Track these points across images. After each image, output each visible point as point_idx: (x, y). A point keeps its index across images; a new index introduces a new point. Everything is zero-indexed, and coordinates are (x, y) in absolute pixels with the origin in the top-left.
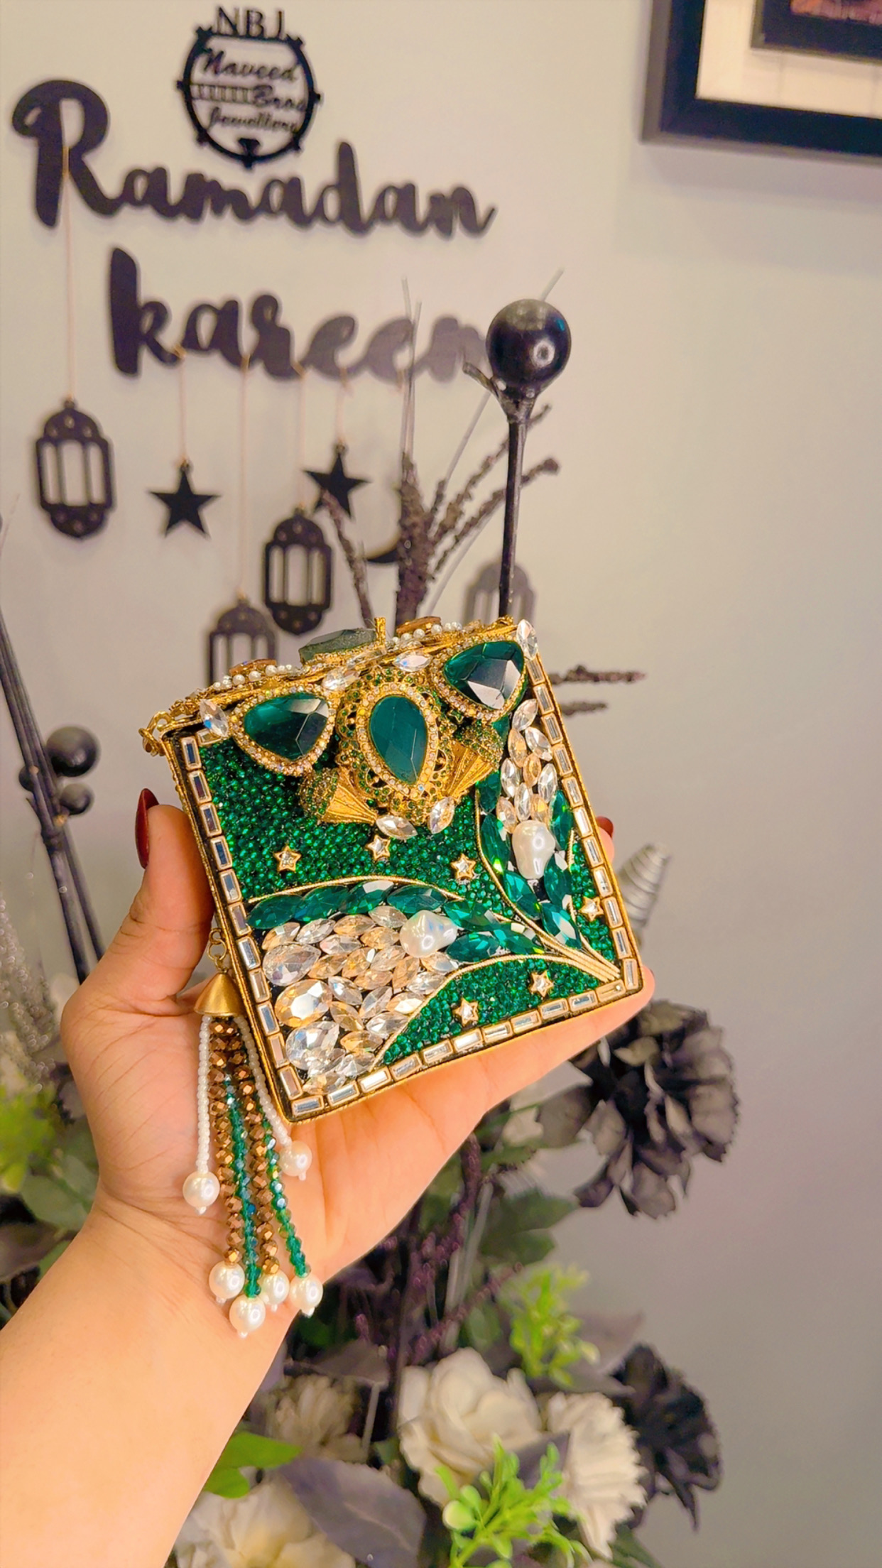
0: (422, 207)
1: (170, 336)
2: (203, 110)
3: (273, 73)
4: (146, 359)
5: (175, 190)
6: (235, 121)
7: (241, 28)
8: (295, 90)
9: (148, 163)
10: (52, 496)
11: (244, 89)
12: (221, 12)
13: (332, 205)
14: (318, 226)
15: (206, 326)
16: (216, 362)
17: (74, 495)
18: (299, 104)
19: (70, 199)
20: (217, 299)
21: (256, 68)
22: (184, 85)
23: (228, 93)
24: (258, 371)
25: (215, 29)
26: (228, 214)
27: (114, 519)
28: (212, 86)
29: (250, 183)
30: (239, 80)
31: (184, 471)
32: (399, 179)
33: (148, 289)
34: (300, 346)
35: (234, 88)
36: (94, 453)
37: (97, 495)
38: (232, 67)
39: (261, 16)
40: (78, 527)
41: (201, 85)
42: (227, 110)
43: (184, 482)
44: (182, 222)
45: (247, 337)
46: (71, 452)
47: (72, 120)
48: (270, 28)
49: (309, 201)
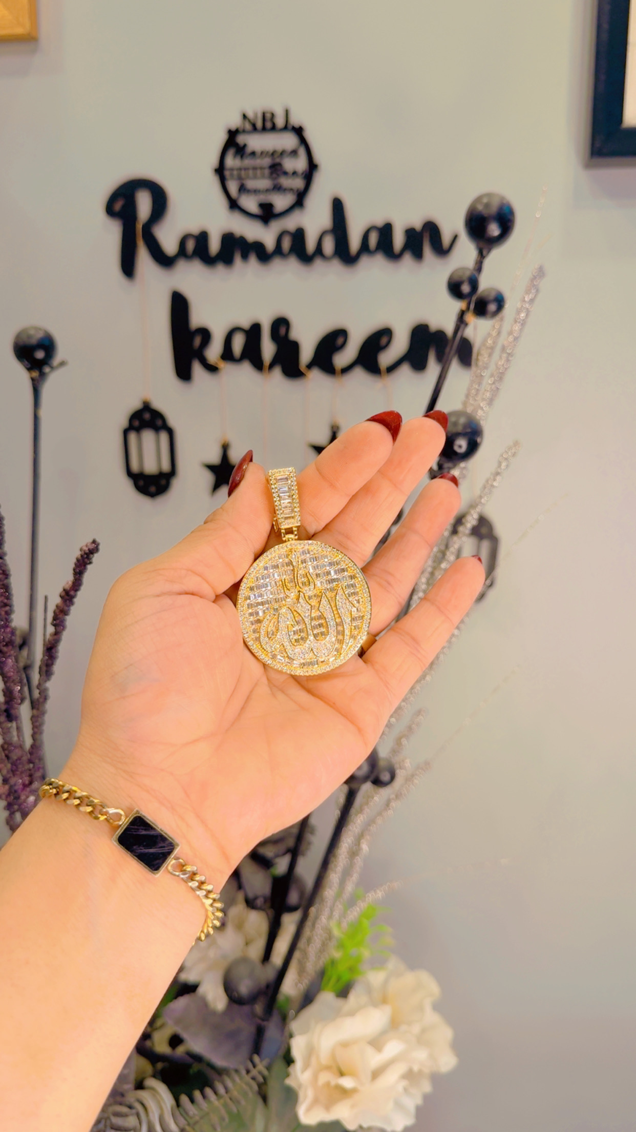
0: (399, 240)
1: (214, 352)
2: (233, 187)
3: (283, 153)
4: (197, 369)
5: (214, 246)
6: (256, 192)
7: (259, 124)
8: (300, 164)
9: (195, 229)
10: (135, 467)
11: (262, 168)
12: (245, 117)
13: (329, 246)
14: (318, 263)
15: (238, 343)
16: (246, 368)
17: (150, 467)
18: (302, 174)
19: (143, 257)
20: (246, 324)
21: (271, 151)
22: (220, 171)
23: (251, 172)
24: (277, 372)
25: (241, 130)
26: (253, 260)
27: (177, 484)
28: (240, 169)
29: (267, 236)
30: (258, 162)
31: (225, 448)
32: (380, 221)
33: (197, 319)
34: (307, 353)
35: (255, 169)
36: (164, 437)
37: (166, 466)
38: (253, 154)
39: (273, 115)
40: (153, 489)
41: (232, 169)
42: (251, 184)
43: (225, 457)
44: (220, 268)
45: (268, 349)
46: (148, 436)
47: (144, 204)
48: (280, 122)
49: (311, 245)
